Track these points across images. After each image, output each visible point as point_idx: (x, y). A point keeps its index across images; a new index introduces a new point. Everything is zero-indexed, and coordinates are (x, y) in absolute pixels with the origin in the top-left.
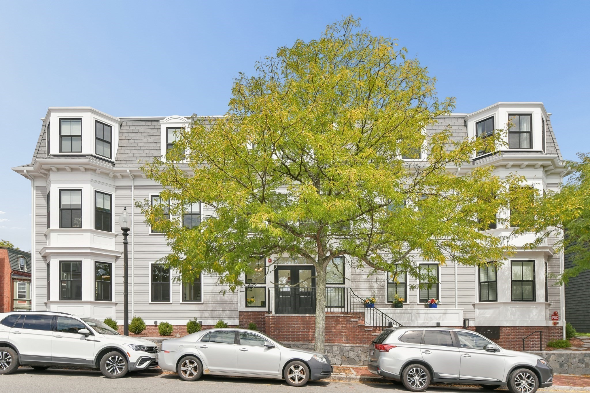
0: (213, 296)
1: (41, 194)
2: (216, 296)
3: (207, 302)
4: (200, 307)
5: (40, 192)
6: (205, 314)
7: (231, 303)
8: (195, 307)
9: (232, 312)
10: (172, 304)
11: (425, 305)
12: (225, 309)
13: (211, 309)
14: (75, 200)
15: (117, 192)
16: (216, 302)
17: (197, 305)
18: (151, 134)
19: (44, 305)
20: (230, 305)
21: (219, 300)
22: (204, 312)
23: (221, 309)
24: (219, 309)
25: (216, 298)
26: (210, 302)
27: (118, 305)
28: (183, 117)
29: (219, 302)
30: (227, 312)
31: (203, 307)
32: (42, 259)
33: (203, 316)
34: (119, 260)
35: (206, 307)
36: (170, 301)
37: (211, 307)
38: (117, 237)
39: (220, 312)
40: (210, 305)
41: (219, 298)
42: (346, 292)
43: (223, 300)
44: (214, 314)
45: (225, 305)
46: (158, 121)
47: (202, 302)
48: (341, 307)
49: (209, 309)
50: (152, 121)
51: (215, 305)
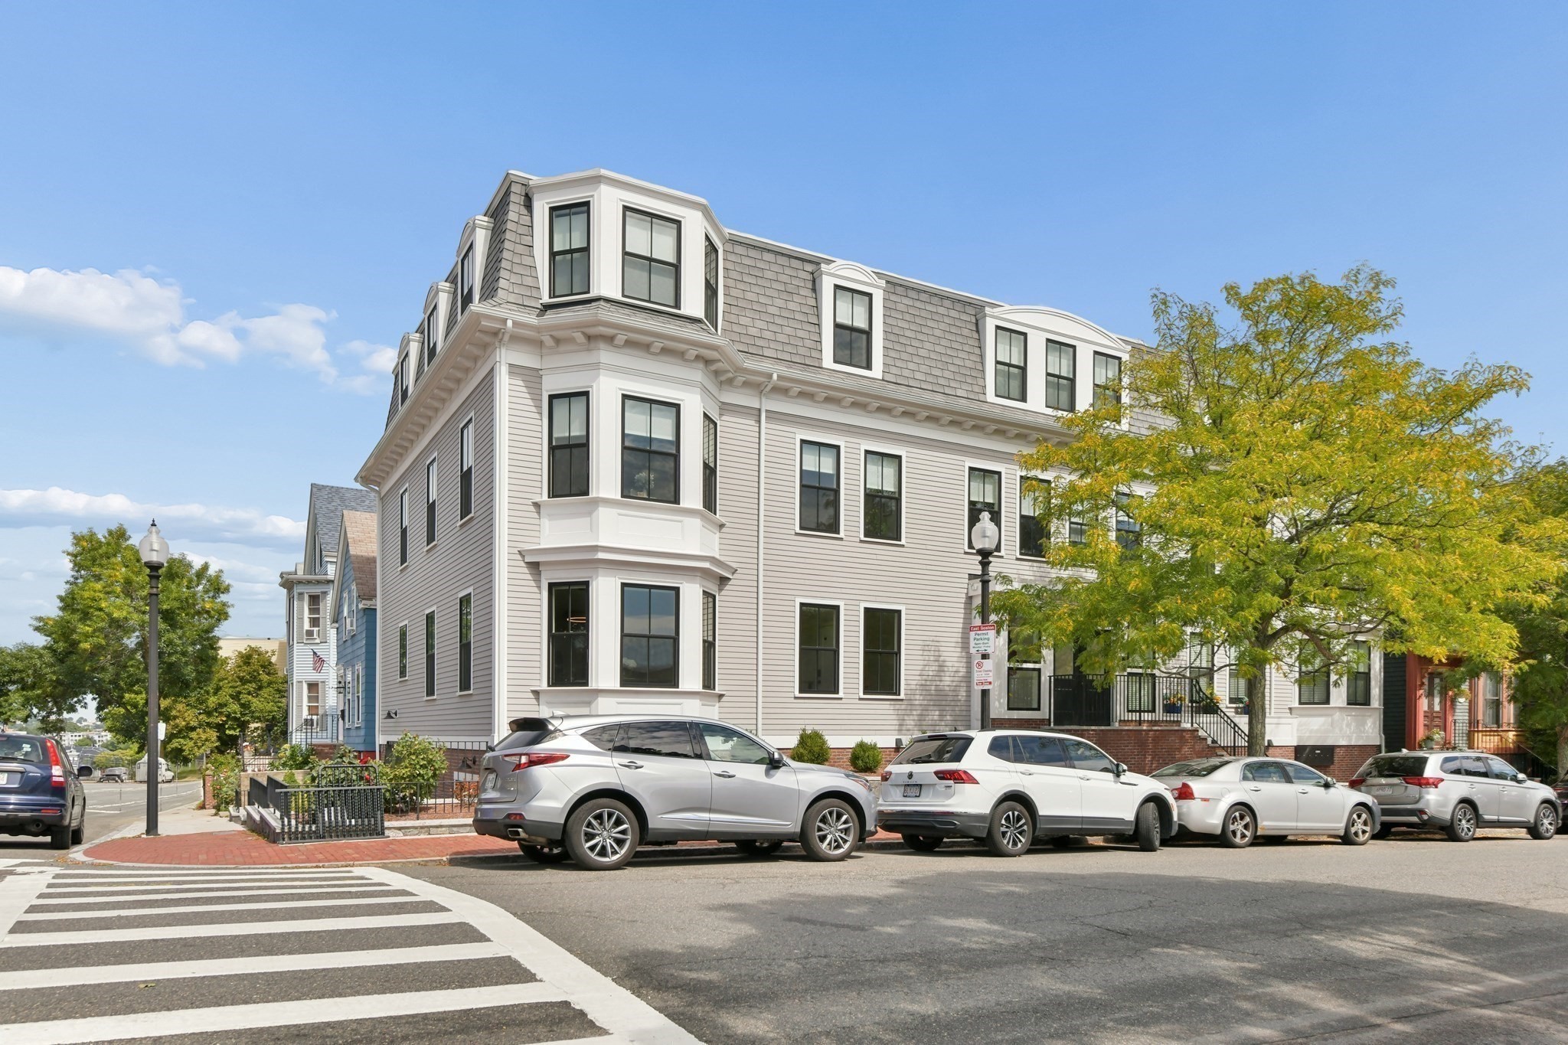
0: (923, 682)
1: (524, 389)
2: (928, 683)
3: (912, 697)
4: (897, 707)
5: (521, 383)
6: (908, 722)
7: (956, 698)
8: (888, 707)
9: (957, 718)
10: (841, 699)
11: (1236, 708)
12: (944, 713)
13: (919, 712)
14: (662, 430)
15: (724, 418)
16: (929, 698)
17: (892, 703)
18: (790, 288)
19: (531, 695)
20: (952, 703)
21: (933, 692)
22: (906, 718)
23: (937, 713)
24: (933, 713)
25: (928, 688)
26: (917, 697)
27: (724, 699)
28: (869, 269)
29: (934, 698)
30: (948, 718)
31: (903, 707)
32: (526, 570)
33: (904, 728)
34: (727, 587)
35: (909, 707)
36: (837, 692)
37: (918, 707)
38: (724, 530)
39: (936, 718)
40: (917, 702)
41: (933, 688)
42: (1157, 684)
43: (942, 693)
44: (924, 723)
45: (944, 703)
46: (818, 264)
47: (902, 696)
48: (1148, 711)
49: (915, 713)
50: (790, 257)
51: (925, 702)
